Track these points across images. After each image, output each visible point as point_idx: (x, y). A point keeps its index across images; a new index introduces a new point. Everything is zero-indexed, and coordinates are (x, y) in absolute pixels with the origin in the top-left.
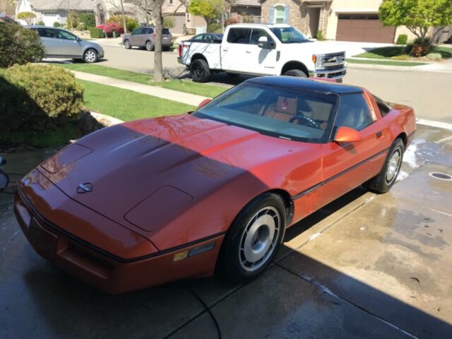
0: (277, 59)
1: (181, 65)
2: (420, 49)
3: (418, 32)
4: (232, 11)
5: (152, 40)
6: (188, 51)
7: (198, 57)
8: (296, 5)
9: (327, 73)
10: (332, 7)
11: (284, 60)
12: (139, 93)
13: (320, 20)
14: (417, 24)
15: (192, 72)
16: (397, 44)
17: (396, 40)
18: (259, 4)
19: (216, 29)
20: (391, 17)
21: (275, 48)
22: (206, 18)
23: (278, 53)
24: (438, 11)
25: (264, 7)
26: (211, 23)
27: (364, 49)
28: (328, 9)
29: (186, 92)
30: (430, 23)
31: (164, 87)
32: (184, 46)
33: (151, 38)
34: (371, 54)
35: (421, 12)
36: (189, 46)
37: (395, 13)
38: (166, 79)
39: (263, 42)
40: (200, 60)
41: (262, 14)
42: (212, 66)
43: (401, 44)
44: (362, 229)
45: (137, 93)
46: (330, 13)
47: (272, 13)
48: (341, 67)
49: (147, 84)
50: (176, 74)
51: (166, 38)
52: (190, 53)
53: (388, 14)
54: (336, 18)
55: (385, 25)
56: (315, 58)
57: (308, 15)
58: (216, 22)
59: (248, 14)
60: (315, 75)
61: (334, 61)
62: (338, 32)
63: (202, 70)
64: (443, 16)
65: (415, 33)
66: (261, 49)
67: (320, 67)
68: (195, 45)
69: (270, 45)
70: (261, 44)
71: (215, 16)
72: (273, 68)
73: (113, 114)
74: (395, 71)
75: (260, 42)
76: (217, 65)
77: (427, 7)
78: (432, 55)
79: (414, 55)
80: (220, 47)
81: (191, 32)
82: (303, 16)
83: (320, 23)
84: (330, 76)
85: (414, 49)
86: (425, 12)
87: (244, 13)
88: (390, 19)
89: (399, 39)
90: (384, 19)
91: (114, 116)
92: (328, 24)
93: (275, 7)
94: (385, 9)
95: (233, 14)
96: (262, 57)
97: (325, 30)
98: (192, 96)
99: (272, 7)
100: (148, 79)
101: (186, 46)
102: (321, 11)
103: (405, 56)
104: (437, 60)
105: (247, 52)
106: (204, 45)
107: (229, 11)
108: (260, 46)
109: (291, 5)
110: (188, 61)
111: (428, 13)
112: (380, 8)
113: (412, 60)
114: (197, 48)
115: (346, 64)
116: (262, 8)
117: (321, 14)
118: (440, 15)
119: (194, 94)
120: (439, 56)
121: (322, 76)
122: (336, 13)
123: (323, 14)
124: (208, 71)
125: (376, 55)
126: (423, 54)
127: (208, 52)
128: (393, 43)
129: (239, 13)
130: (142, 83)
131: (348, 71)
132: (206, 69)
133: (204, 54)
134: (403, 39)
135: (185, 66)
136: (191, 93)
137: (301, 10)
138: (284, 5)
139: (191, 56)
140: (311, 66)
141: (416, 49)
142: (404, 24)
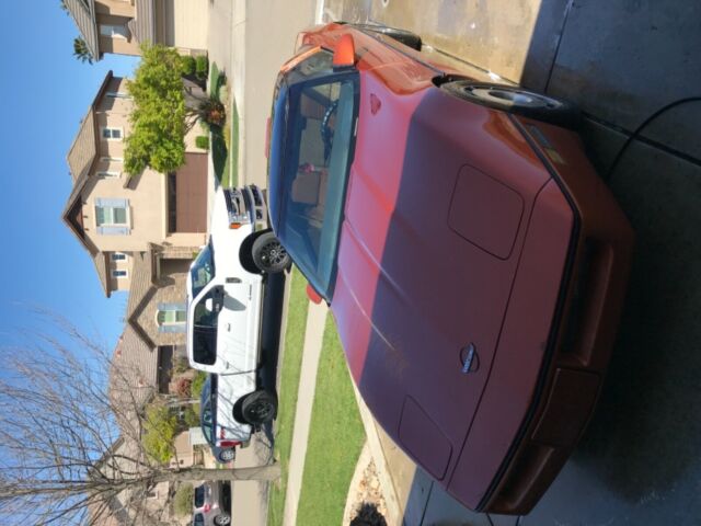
0: (238, 281)
1: (252, 441)
2: (215, 113)
3: (192, 120)
4: (167, 392)
5: (214, 515)
6: (230, 430)
7: (240, 412)
8: (157, 294)
9: (255, 208)
10: (159, 243)
11: (238, 270)
12: (301, 491)
13: (178, 257)
14: (182, 120)
15: (261, 421)
16: (208, 148)
17: (203, 151)
18: (156, 350)
19: (194, 413)
20: (173, 154)
21: (222, 287)
22: (177, 432)
23: (230, 280)
24: (163, 96)
25: (159, 342)
26: (184, 423)
27: (216, 189)
28: (162, 248)
29: (294, 414)
30: (180, 104)
31: (289, 457)
32: (222, 438)
33: (211, 517)
34: (224, 177)
35: (166, 116)
36: (223, 428)
37: (168, 150)
38: (275, 461)
39: (214, 305)
40: (244, 407)
41: (171, 344)
42: (252, 388)
43: (208, 144)
44: (473, 26)
45: (302, 495)
46: (167, 244)
47: (168, 330)
48: (245, 192)
49: (285, 489)
50: (265, 452)
51: (210, 492)
52: (233, 427)
53: (169, 159)
54: (175, 235)
55: (183, 162)
56: (235, 225)
57: (171, 276)
58: (183, 417)
59: (171, 366)
60: (258, 222)
61: (238, 201)
62: (194, 230)
63: (258, 404)
64: (171, 88)
65: (194, 122)
66: (224, 308)
67: (247, 217)
68: (221, 420)
69: (218, 294)
70: (218, 307)
71: (174, 418)
72: (251, 287)
73: (340, 508)
74: (245, 138)
75: (214, 309)
76: (249, 377)
77: (159, 110)
78: (222, 97)
79: (223, 120)
80: (223, 375)
81: (199, 457)
82: (172, 282)
83: (182, 257)
84: (258, 202)
85: (215, 122)
86: (165, 111)
87: (169, 373)
88: (176, 155)
89: (202, 147)
90: (175, 164)
91: (344, 506)
92: (184, 245)
93: (160, 324)
94: (162, 163)
95: (171, 389)
96: (236, 306)
97: (191, 249)
98: (299, 404)
99: (160, 329)
100: (278, 491)
101: (223, 433)
102: (165, 257)
103: (225, 131)
104: (228, 90)
105: (229, 330)
106: (220, 403)
107: (166, 396)
108: (220, 309)
109: (157, 301)
110: (246, 428)
111: (167, 107)
112: (160, 171)
113: (230, 122)
114: (224, 415)
115: (240, 186)
116: (162, 344)
117: (169, 257)
118: (169, 93)
119: (296, 400)
120: (223, 89)
121: (259, 214)
122: (167, 236)
123: (169, 254)
124: (259, 393)
125: (225, 170)
126: (221, 108)
127: (231, 394)
128: (207, 154)
129: (170, 381)
130: (285, 499)
131: (249, 184)
132: (256, 397)
133: (234, 401)
134: (201, 142)
135: (253, 436)
136: (295, 406)
137: (163, 286)
138: (158, 311)
139: (238, 424)
140: (246, 230)
141: (215, 118)
142: (182, 138)
